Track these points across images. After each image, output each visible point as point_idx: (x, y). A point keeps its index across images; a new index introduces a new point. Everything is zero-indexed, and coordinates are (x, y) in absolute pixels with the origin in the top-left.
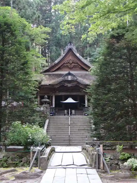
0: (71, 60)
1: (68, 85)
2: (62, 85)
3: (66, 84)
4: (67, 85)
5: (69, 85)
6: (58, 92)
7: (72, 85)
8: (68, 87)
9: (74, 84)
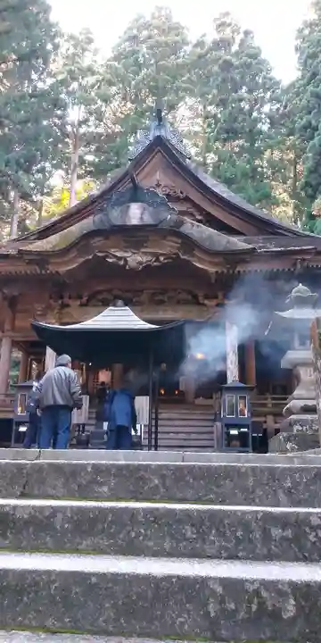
0: (158, 185)
1: (124, 259)
2: (95, 256)
3: (118, 254)
4: (120, 258)
5: (135, 259)
7: (149, 258)
8: (127, 267)
9: (162, 255)
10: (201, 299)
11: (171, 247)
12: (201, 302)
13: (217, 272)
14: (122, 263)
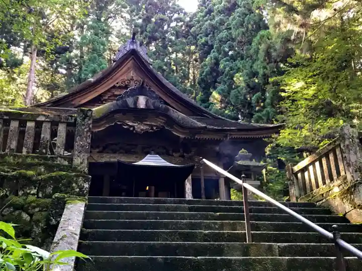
0: (132, 79)
1: (133, 127)
2: (116, 124)
3: (130, 124)
4: (131, 126)
5: (140, 127)
6: (99, 152)
7: (148, 127)
8: (134, 132)
9: (155, 126)
10: (171, 152)
11: (161, 122)
12: (171, 153)
13: (185, 138)
14: (132, 129)
